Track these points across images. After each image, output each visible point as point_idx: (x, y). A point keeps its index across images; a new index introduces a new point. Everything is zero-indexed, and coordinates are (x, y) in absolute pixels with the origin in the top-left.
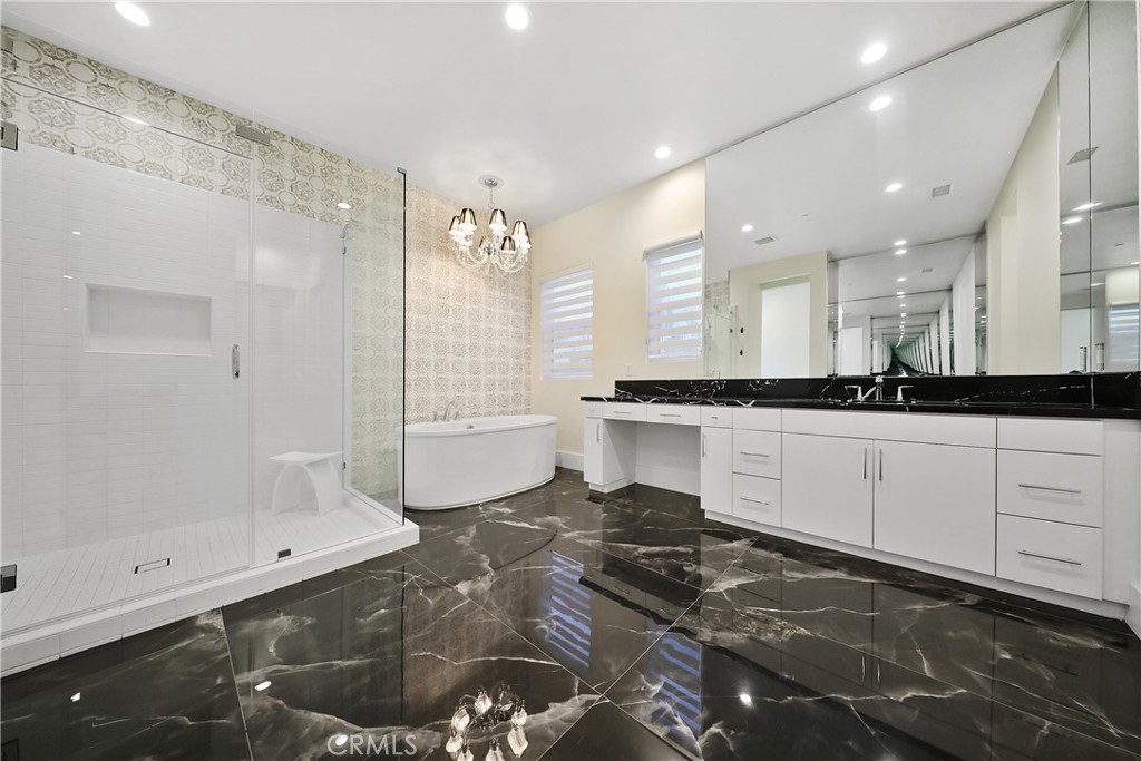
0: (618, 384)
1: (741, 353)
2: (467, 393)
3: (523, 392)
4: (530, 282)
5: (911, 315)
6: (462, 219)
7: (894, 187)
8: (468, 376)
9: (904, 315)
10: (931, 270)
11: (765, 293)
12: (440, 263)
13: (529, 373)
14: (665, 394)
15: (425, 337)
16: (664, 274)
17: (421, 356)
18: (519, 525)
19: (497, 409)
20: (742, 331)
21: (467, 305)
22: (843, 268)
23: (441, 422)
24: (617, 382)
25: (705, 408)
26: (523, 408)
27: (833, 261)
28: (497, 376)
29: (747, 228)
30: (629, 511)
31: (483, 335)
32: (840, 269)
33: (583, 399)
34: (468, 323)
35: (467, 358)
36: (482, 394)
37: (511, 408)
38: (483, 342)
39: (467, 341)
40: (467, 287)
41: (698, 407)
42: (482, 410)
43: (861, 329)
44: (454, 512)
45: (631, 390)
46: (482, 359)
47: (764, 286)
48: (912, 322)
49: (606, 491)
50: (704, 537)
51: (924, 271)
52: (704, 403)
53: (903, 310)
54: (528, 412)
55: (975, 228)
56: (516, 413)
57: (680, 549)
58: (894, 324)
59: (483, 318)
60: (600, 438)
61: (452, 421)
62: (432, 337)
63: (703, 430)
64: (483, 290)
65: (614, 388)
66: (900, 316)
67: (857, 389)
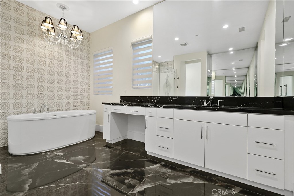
0: (122, 98)
1: (178, 87)
2: (56, 101)
3: (85, 100)
4: (89, 54)
5: (238, 76)
6: (45, 21)
7: (226, 26)
8: (56, 93)
9: (236, 76)
10: (242, 60)
11: (187, 65)
12: (41, 42)
13: (89, 92)
14: (138, 102)
15: (32, 74)
16: (140, 53)
17: (29, 83)
18: (61, 161)
19: (72, 107)
20: (178, 79)
21: (56, 62)
22: (214, 57)
23: (38, 114)
24: (121, 97)
25: (147, 108)
26: (85, 107)
27: (209, 55)
28: (72, 93)
29: (177, 39)
30: (117, 152)
31: (64, 75)
32: (213, 58)
33: (104, 104)
34: (56, 70)
35: (56, 85)
36: (64, 101)
37: (79, 107)
38: (64, 78)
39: (55, 77)
40: (56, 54)
41: (144, 108)
42: (64, 108)
43: (222, 80)
44: (31, 156)
45: (127, 101)
46: (64, 86)
47: (187, 63)
48: (238, 79)
49: (112, 143)
50: (146, 163)
51: (240, 60)
52: (147, 106)
53: (235, 74)
54: (88, 109)
55: (254, 46)
56: (82, 109)
57: (129, 170)
58: (233, 80)
59: (64, 68)
60: (109, 120)
61: (44, 113)
62: (36, 75)
63: (146, 118)
64: (64, 56)
65: (120, 99)
66: (234, 76)
67: (204, 101)
